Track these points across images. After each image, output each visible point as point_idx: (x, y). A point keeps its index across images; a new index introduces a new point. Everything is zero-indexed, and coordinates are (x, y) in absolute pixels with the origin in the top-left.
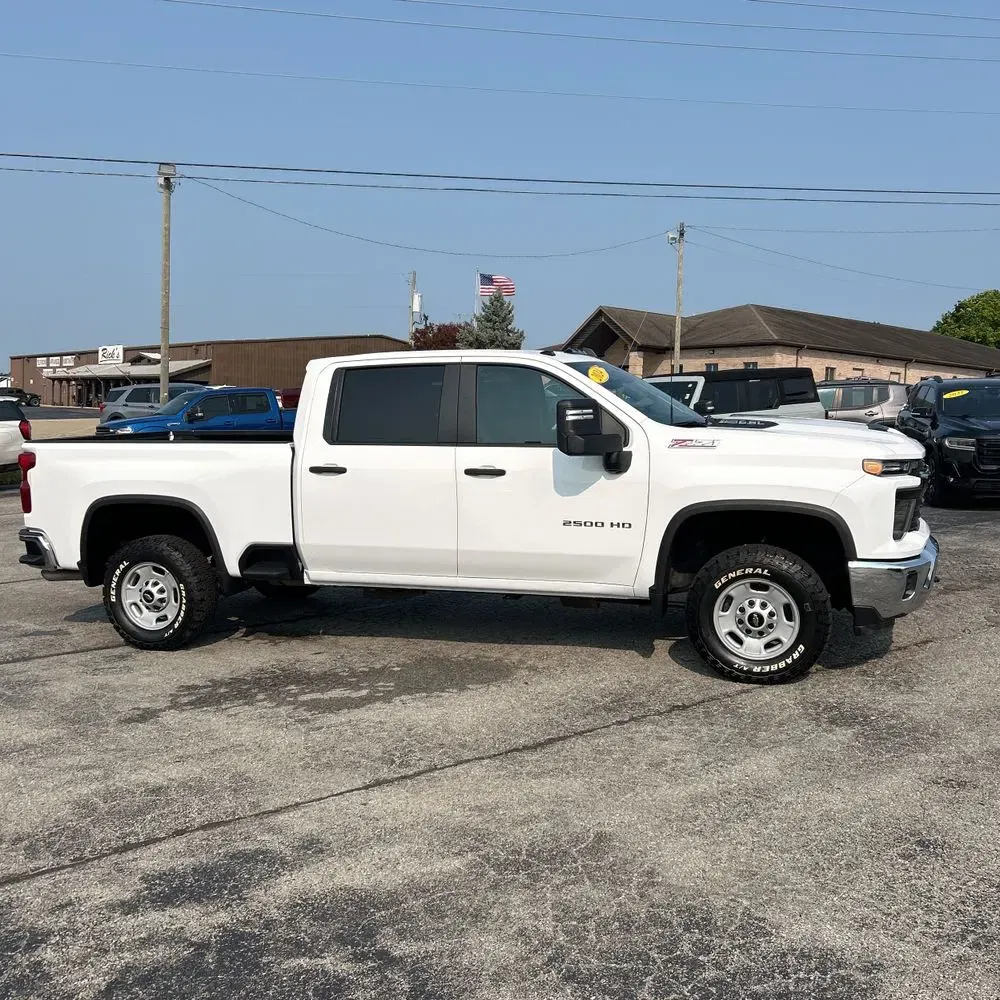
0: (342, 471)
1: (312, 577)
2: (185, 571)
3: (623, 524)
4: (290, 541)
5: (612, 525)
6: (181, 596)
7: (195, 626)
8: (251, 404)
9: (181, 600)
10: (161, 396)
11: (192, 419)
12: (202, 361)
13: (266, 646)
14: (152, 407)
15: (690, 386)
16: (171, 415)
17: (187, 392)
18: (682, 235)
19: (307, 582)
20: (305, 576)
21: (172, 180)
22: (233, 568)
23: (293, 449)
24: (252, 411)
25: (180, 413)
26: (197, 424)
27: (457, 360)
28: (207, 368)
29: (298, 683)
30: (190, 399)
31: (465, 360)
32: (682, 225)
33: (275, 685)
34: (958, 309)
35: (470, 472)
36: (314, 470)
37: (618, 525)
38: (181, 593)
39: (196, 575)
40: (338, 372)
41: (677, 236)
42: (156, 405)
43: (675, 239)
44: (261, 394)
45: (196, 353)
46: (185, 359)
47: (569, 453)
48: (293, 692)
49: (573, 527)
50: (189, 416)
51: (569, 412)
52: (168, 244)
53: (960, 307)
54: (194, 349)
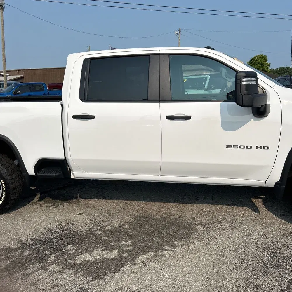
0: (92, 117)
1: (75, 176)
2: (3, 173)
3: (264, 147)
4: (63, 157)
5: (257, 148)
6: (3, 187)
7: (11, 202)
8: (37, 88)
9: (3, 189)
10: (4, 86)
11: (16, 93)
12: (20, 76)
13: (51, 208)
14: (2, 90)
15: (205, 79)
16: (8, 92)
17: (14, 84)
18: (180, 32)
19: (72, 177)
20: (72, 175)
21: (3, 6)
22: (31, 171)
23: (62, 105)
24: (38, 91)
25: (11, 92)
26: (18, 96)
27: (157, 52)
28: (22, 78)
29: (73, 242)
30: (15, 86)
31: (161, 52)
32: (180, 29)
33: (59, 246)
34: (251, 60)
35: (168, 118)
36: (75, 117)
37: (261, 148)
38: (2, 185)
39: (10, 175)
40: (86, 61)
41: (178, 32)
42: (3, 89)
43: (177, 33)
44: (40, 85)
45: (18, 73)
46: (15, 75)
47: (243, 106)
48: (71, 252)
49: (232, 149)
50: (15, 92)
51: (244, 79)
52: (3, 30)
53: (252, 59)
54: (18, 72)
